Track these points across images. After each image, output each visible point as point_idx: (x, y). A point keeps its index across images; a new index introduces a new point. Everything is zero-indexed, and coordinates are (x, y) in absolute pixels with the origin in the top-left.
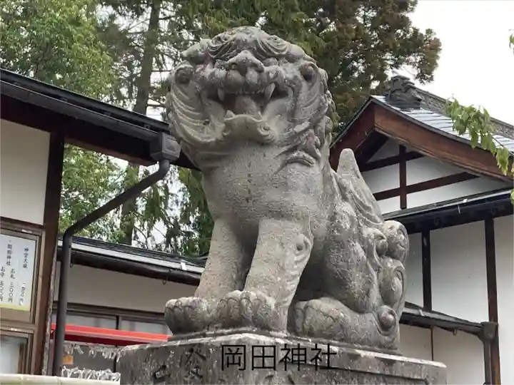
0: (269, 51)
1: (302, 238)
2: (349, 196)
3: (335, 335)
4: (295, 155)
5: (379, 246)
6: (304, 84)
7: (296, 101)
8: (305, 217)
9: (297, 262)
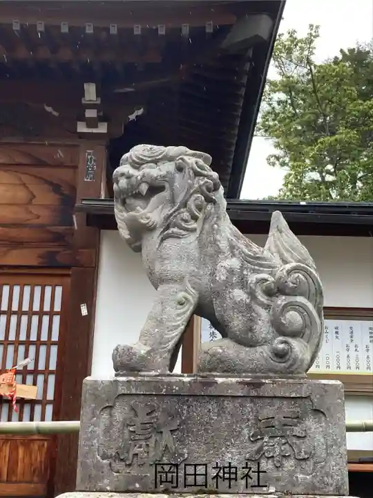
0: (142, 159)
1: (181, 295)
2: (237, 252)
3: (216, 369)
4: (170, 231)
5: (264, 288)
6: (177, 175)
7: (172, 190)
8: (182, 279)
9: (178, 315)
